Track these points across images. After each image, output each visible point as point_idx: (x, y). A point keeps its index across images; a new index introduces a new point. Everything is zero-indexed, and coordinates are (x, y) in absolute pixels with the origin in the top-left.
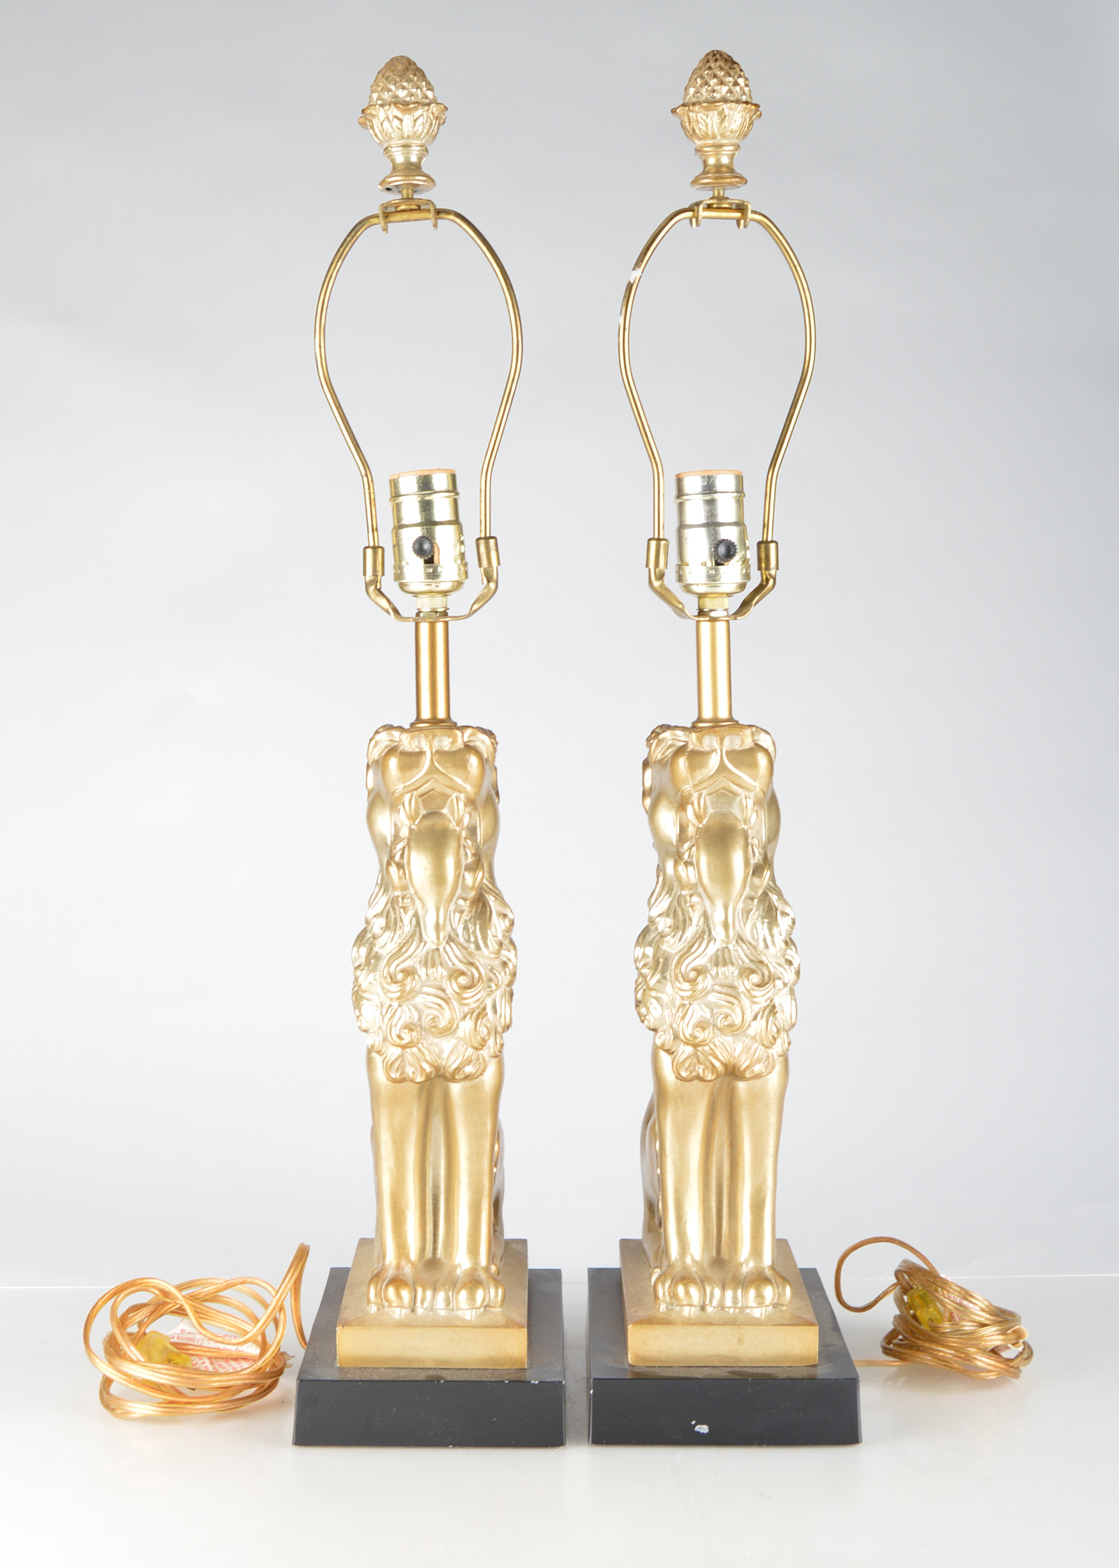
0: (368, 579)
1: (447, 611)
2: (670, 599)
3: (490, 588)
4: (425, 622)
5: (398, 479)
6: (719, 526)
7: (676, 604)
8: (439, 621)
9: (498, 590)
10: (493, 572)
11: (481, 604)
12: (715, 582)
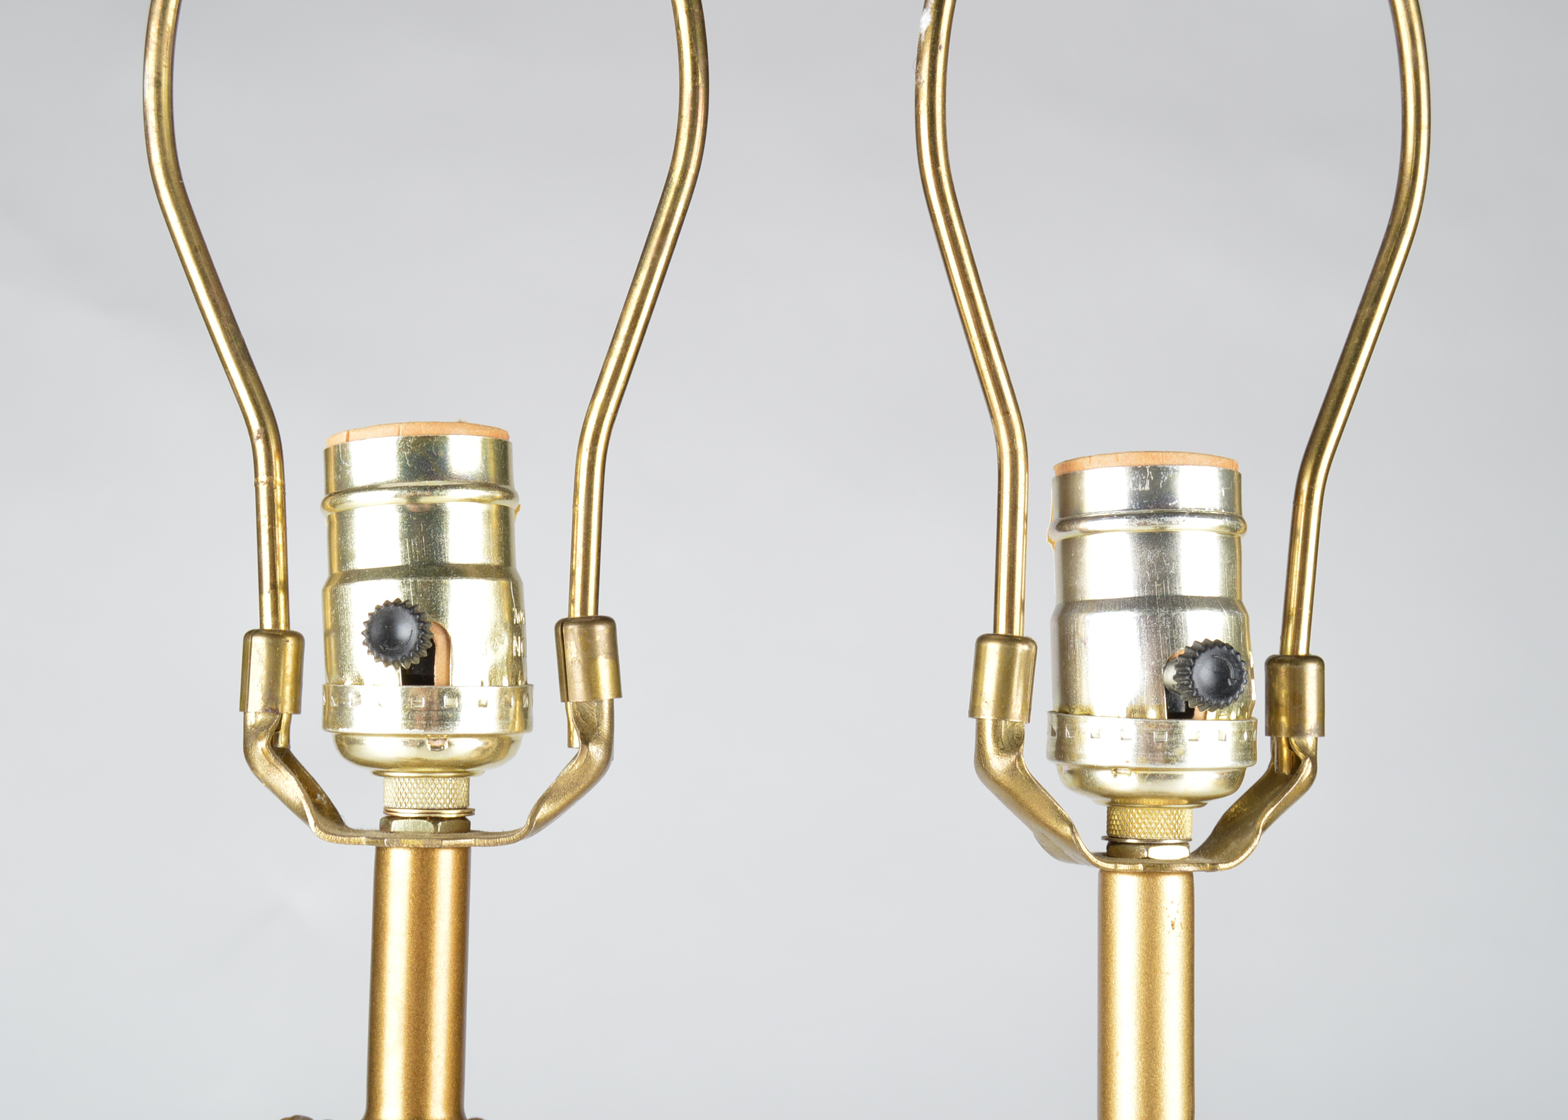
0: (251, 720)
1: (469, 818)
2: (1035, 807)
3: (589, 757)
4: (399, 846)
5: (344, 446)
6: (1184, 608)
7: (1054, 823)
8: (441, 847)
9: (613, 764)
10: (600, 716)
11: (562, 802)
12: (1168, 766)
